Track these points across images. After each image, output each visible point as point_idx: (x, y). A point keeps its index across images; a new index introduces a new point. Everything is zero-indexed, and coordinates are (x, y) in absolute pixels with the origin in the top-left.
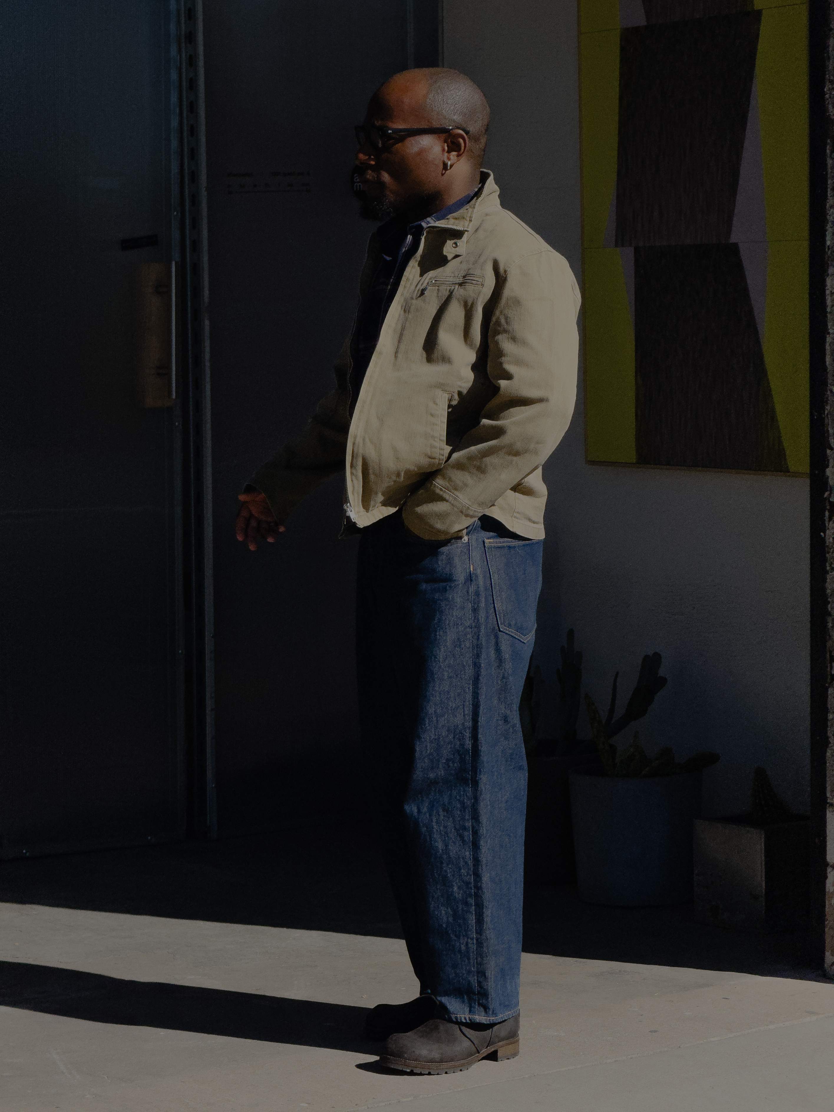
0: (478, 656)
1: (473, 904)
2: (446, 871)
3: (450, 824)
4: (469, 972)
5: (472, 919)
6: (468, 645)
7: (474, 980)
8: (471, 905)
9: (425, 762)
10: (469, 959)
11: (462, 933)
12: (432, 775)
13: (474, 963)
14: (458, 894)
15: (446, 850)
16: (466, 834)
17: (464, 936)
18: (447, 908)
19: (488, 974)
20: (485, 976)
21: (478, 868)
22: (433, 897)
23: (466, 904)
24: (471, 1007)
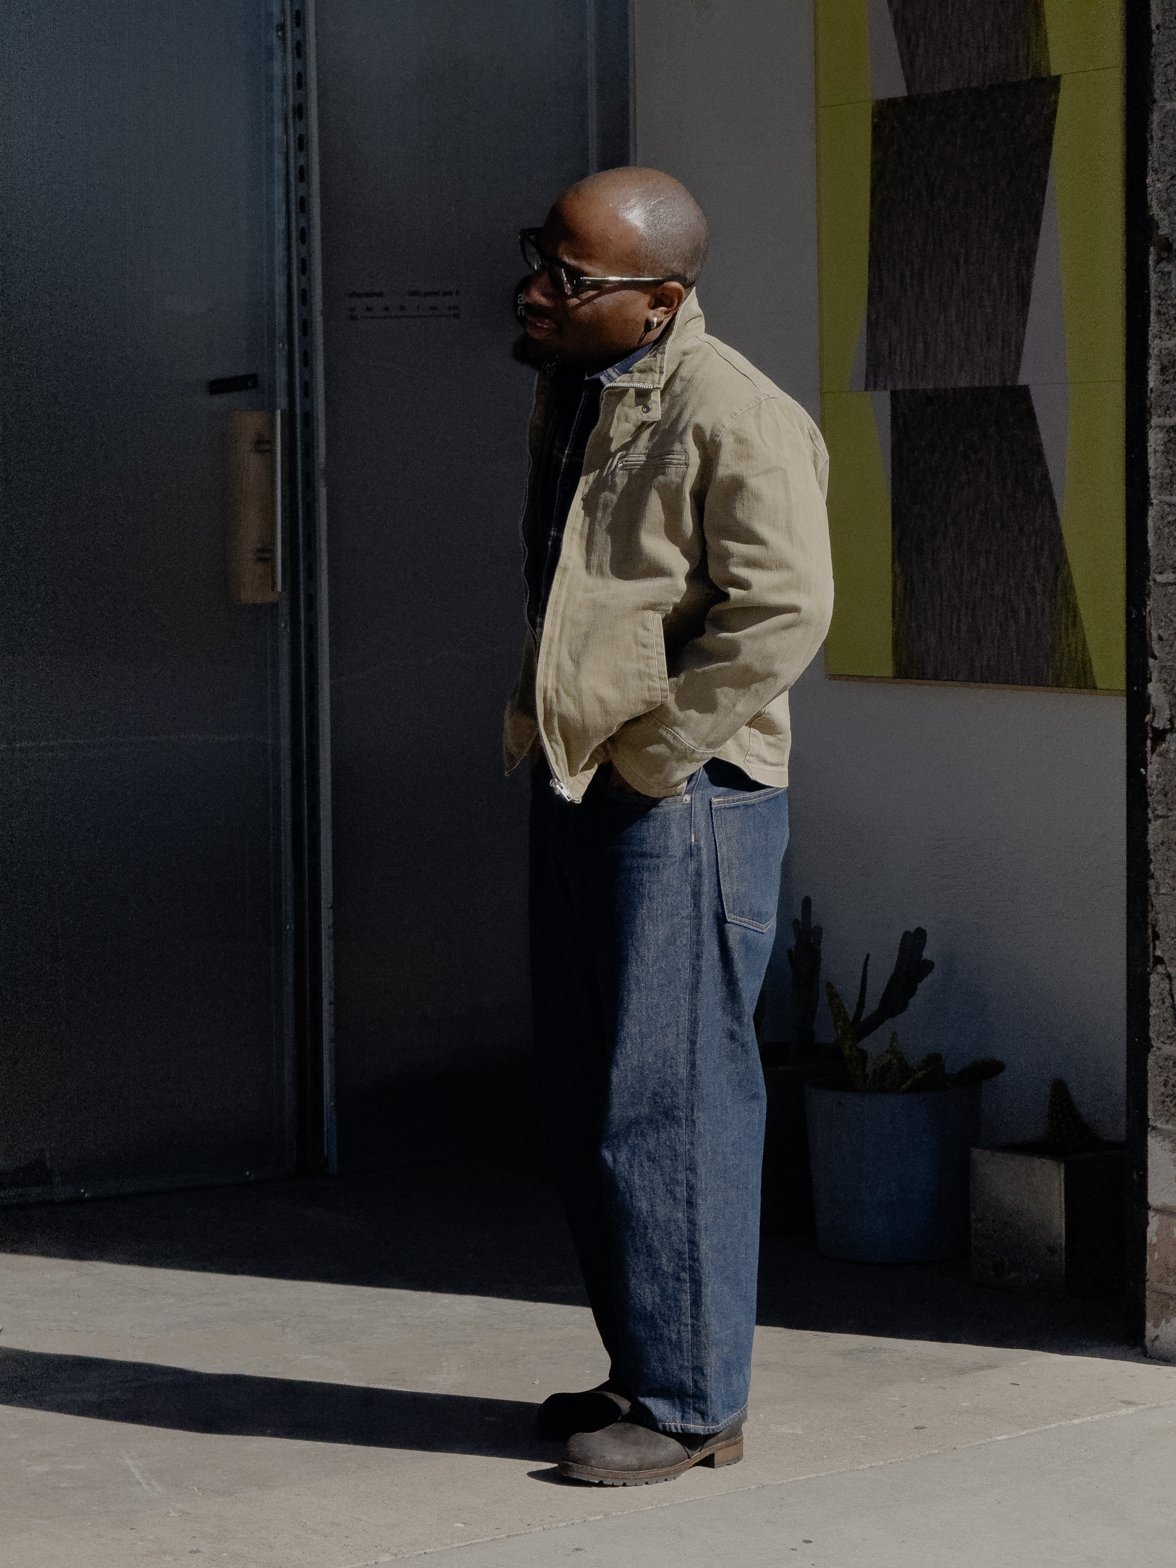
0: (698, 957)
1: (688, 1280)
2: (651, 1239)
3: (658, 1178)
4: (681, 1368)
5: (686, 1299)
6: (685, 941)
7: (688, 1379)
8: (685, 1280)
9: (623, 1097)
10: (681, 1352)
11: (673, 1319)
12: (632, 1114)
13: (688, 1356)
14: (668, 1267)
15: (652, 1212)
16: (678, 1189)
17: (674, 1321)
18: (653, 1285)
19: (708, 1370)
20: (703, 1374)
21: (694, 1235)
22: (634, 1272)
23: (678, 1279)
24: (684, 1412)
